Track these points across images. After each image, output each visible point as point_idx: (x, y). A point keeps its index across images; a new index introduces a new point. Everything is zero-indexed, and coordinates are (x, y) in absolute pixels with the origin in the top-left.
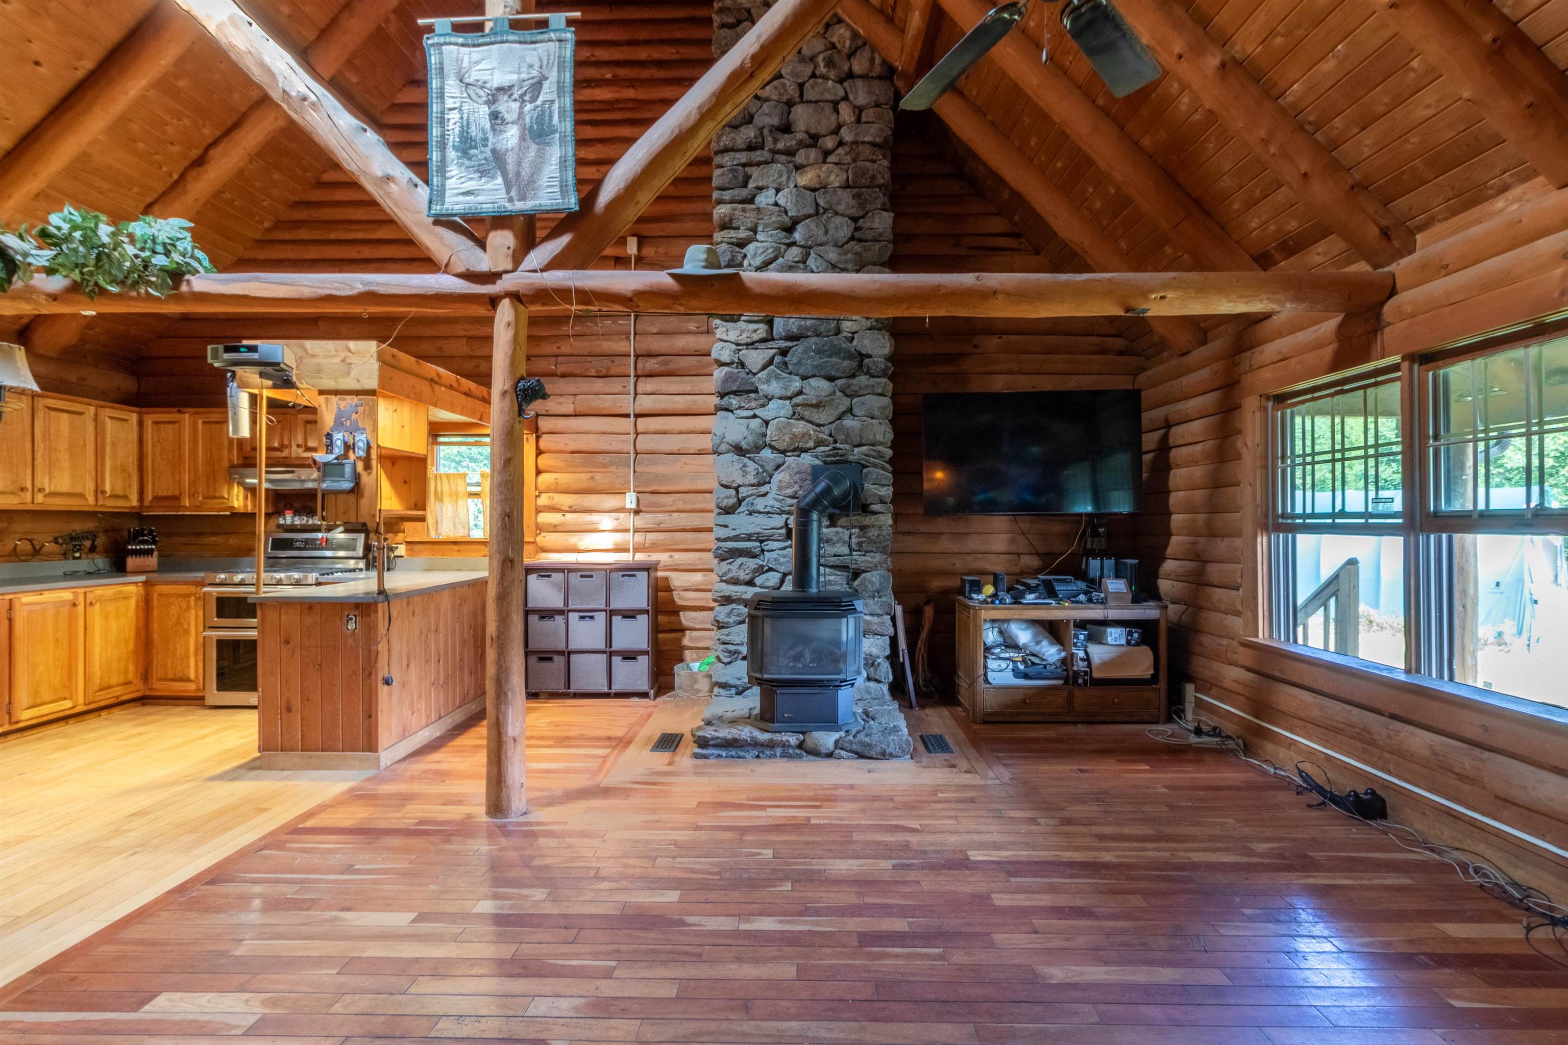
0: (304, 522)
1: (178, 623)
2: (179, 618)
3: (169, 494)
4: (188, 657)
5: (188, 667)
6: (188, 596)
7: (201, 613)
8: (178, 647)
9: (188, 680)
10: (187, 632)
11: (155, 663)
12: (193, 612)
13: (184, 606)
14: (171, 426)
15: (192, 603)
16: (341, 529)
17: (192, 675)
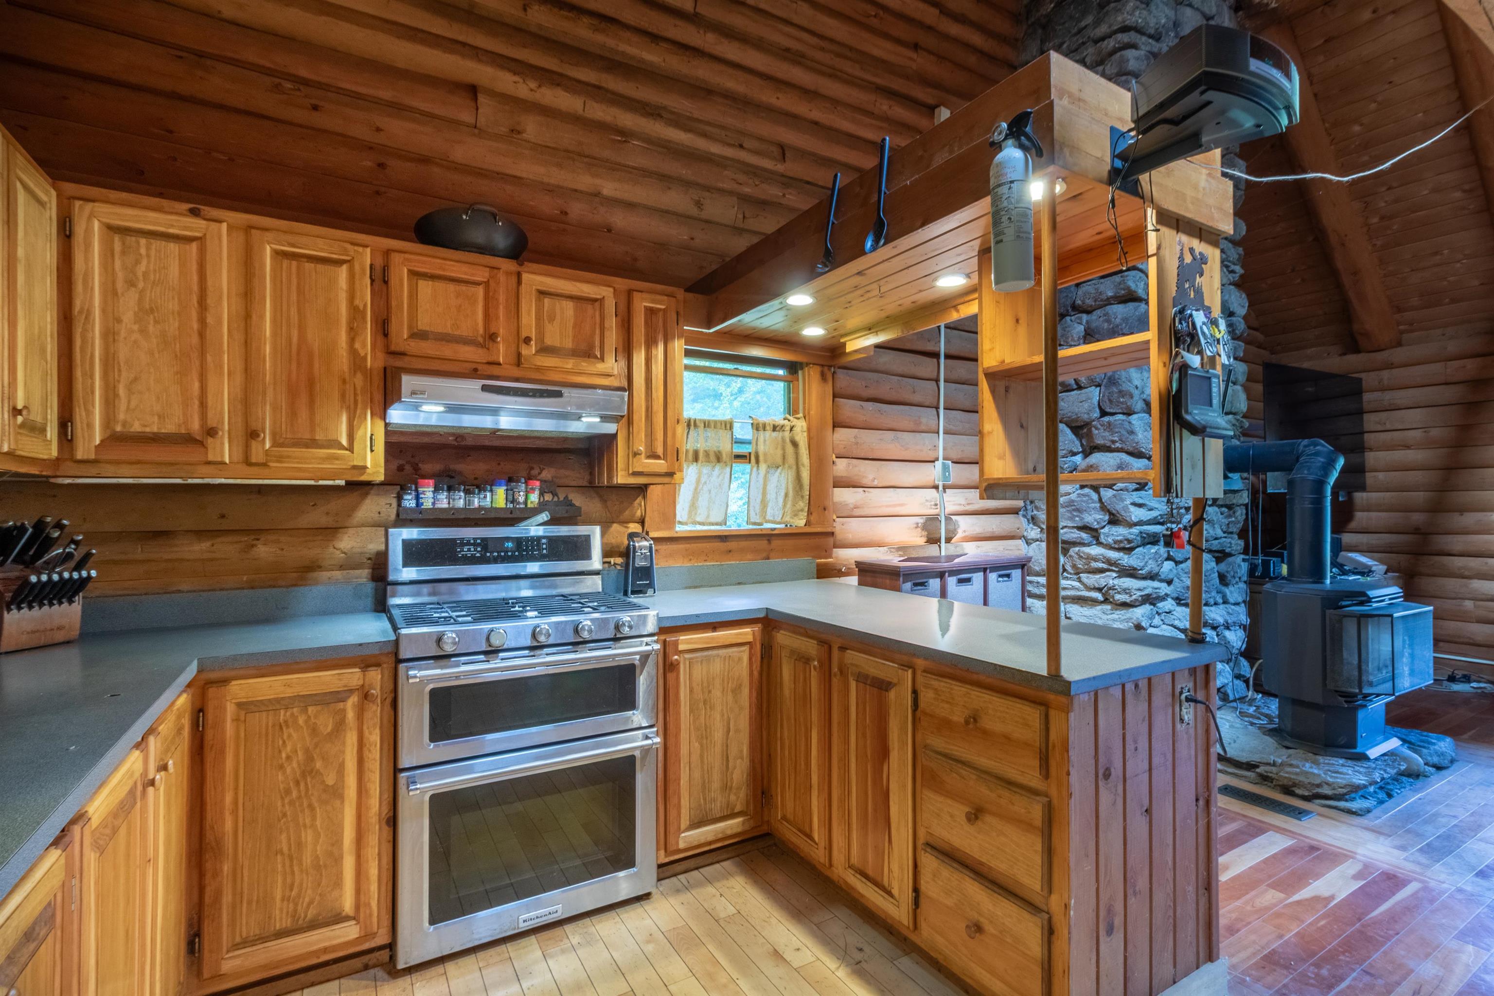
0: (461, 503)
1: (308, 771)
2: (310, 759)
3: (170, 428)
4: (338, 860)
5: (338, 883)
6: (339, 697)
7: (374, 737)
8: (308, 837)
9: (339, 918)
10: (336, 793)
11: (227, 899)
12: (351, 738)
13: (326, 724)
14: (173, 247)
15: (351, 715)
16: (544, 517)
17: (348, 905)
